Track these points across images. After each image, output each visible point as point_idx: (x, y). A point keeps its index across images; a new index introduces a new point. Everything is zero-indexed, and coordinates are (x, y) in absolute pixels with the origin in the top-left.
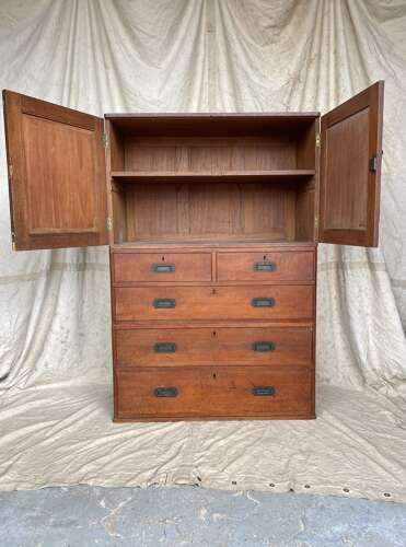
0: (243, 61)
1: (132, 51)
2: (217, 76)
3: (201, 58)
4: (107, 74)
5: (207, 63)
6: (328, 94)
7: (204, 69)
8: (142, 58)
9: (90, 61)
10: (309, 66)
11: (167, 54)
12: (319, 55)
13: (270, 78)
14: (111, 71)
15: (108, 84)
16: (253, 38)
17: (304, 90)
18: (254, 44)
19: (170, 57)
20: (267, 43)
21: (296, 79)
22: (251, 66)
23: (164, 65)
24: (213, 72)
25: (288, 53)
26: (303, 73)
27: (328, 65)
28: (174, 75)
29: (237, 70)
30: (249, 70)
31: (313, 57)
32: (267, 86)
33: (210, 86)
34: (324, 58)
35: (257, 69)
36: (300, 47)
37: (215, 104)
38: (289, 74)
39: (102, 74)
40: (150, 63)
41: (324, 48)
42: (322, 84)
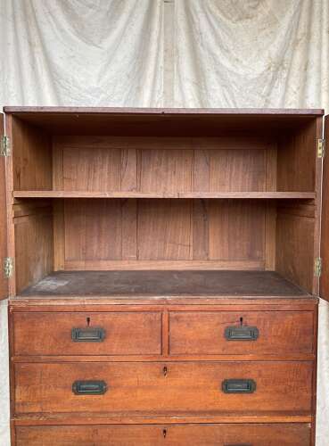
0: (210, 39)
1: (66, 26)
2: (176, 58)
3: (155, 35)
4: (32, 54)
5: (162, 42)
6: (319, 84)
7: (158, 49)
8: (79, 34)
9: (11, 36)
10: (294, 50)
11: (110, 30)
12: (309, 35)
13: (245, 63)
14: (38, 49)
15: (34, 67)
16: (222, 11)
17: (287, 79)
18: (224, 19)
19: (115, 33)
20: (240, 19)
21: (279, 65)
22: (221, 47)
23: (108, 43)
24: (171, 53)
25: (268, 31)
26: (286, 57)
27: (320, 47)
28: (120, 57)
29: (201, 50)
30: (218, 52)
31: (299, 37)
32: (241, 71)
33: (166, 70)
34: (315, 37)
35: (228, 51)
36: (285, 23)
37: (173, 95)
38: (270, 57)
39: (25, 54)
40: (88, 41)
41: (316, 25)
42: (312, 71)
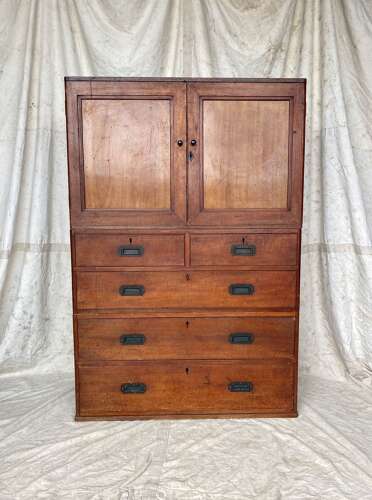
0: (221, 26)
1: (101, 14)
2: (193, 42)
3: (175, 23)
5: (181, 29)
6: (312, 64)
7: (178, 35)
8: (113, 21)
9: (55, 23)
10: (291, 35)
11: (138, 18)
12: (303, 22)
13: (250, 46)
14: (78, 35)
15: (75, 50)
17: (286, 60)
18: (233, 8)
19: (142, 21)
20: (247, 8)
21: (278, 47)
22: (230, 32)
23: (135, 30)
24: (189, 38)
25: (269, 18)
26: (284, 41)
27: (312, 33)
28: (147, 41)
30: (228, 37)
31: (296, 24)
32: (247, 53)
33: (185, 53)
34: (308, 24)
35: (235, 36)
36: (283, 12)
38: (270, 41)
39: (68, 39)
40: (121, 28)
41: (309, 13)
42: (306, 52)
